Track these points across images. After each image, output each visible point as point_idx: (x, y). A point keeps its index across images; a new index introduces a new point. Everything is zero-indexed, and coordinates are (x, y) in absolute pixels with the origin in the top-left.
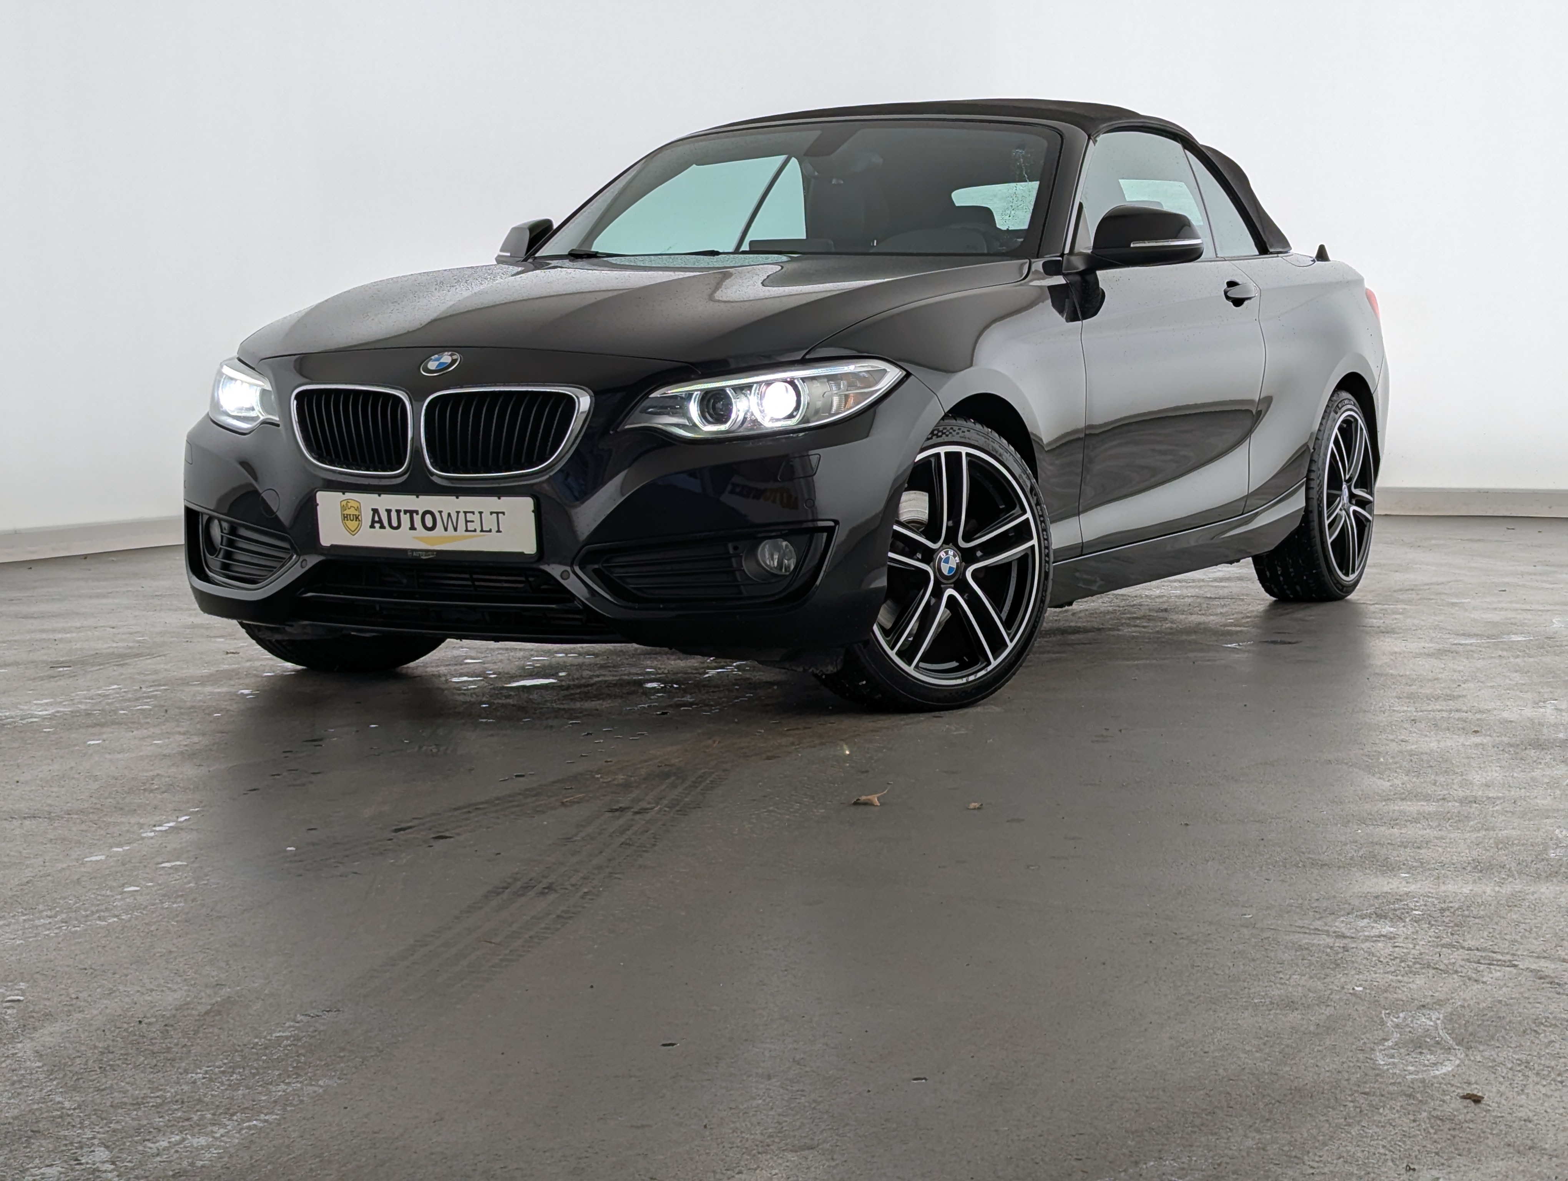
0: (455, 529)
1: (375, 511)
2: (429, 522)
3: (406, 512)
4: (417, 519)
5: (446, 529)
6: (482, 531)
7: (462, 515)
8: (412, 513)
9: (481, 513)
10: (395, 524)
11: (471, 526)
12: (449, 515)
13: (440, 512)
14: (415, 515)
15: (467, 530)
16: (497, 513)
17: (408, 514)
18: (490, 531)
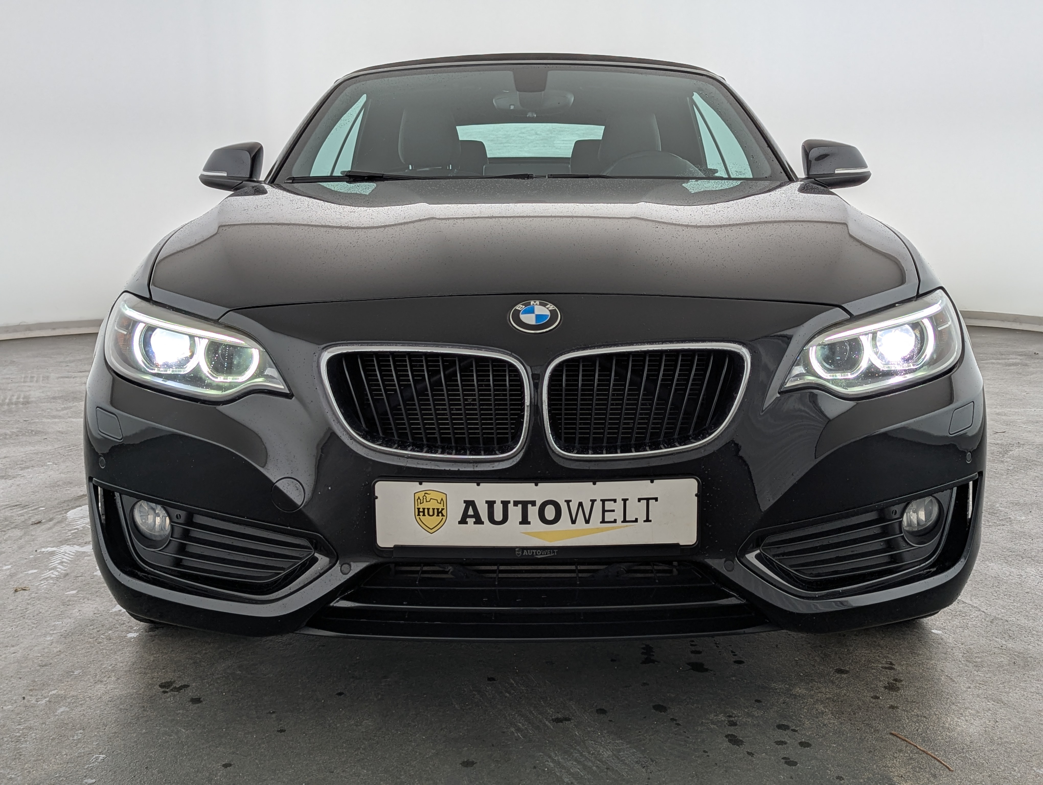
0: (587, 522)
1: (470, 504)
2: (550, 513)
3: (516, 503)
4: (533, 512)
5: (573, 522)
6: (625, 521)
7: (598, 505)
8: (525, 505)
9: (625, 500)
10: (498, 516)
11: (609, 517)
12: (580, 504)
13: (568, 502)
14: (529, 506)
15: (603, 521)
16: (648, 500)
17: (520, 506)
18: (636, 521)
